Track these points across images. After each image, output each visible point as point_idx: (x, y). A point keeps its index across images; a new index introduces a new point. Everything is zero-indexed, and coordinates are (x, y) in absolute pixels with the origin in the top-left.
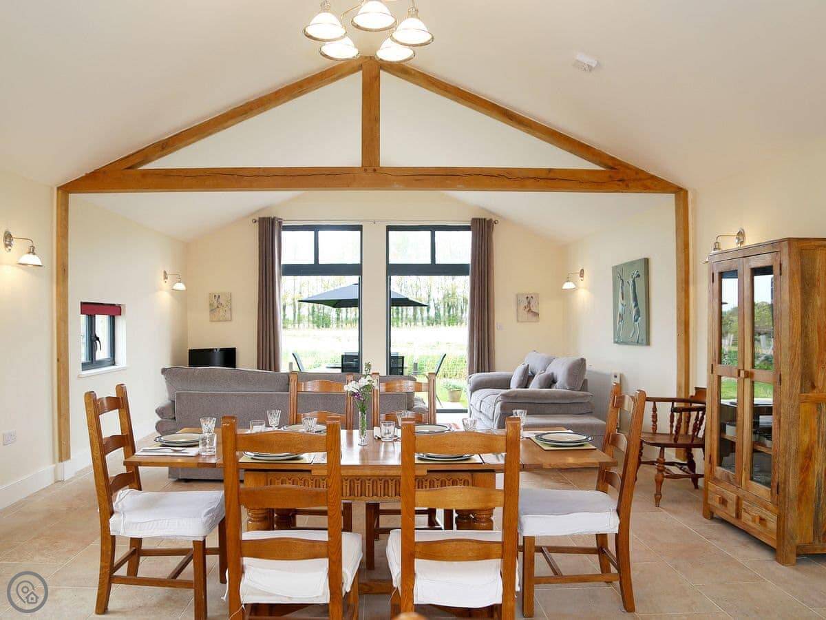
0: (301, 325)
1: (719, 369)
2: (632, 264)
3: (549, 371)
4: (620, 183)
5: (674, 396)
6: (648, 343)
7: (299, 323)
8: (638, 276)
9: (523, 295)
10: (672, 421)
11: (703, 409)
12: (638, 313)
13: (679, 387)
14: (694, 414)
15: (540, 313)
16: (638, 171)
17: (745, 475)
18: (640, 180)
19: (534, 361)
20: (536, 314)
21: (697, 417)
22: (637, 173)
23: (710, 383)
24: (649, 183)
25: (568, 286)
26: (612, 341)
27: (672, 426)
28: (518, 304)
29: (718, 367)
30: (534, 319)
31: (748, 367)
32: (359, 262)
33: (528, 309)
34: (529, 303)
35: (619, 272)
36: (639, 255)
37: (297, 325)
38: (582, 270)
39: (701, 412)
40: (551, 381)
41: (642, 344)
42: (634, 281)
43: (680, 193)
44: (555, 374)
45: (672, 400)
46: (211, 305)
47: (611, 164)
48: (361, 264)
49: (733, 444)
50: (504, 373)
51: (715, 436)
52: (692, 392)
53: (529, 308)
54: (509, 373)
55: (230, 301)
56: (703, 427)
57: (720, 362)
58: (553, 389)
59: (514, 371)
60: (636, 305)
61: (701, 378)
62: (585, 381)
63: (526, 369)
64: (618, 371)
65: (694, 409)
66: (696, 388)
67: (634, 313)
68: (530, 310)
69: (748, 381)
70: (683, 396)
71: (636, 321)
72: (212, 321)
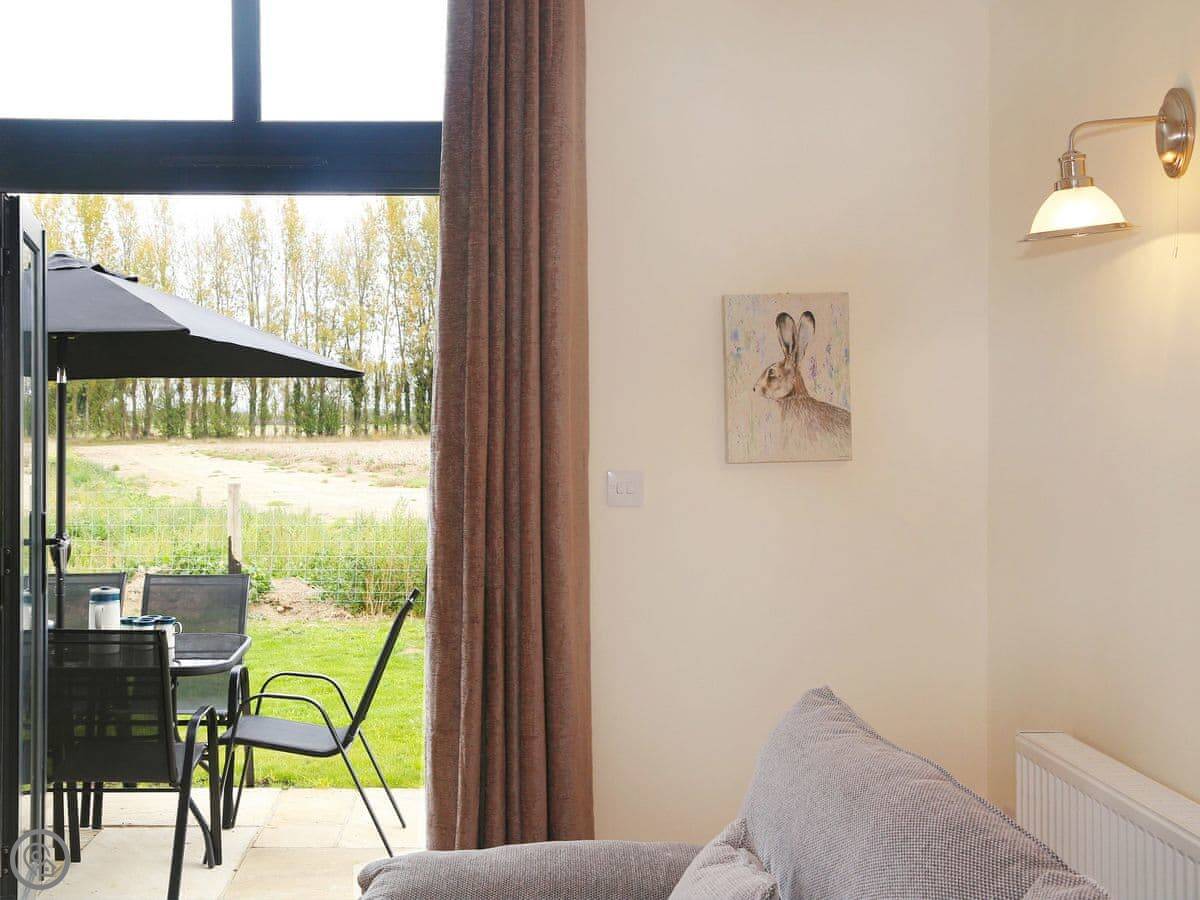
0: (269, 429)
7: (263, 425)
9: (756, 298)
20: (834, 417)
28: (729, 356)
30: (824, 443)
34: (792, 349)
37: (258, 429)
53: (794, 379)
68: (796, 391)
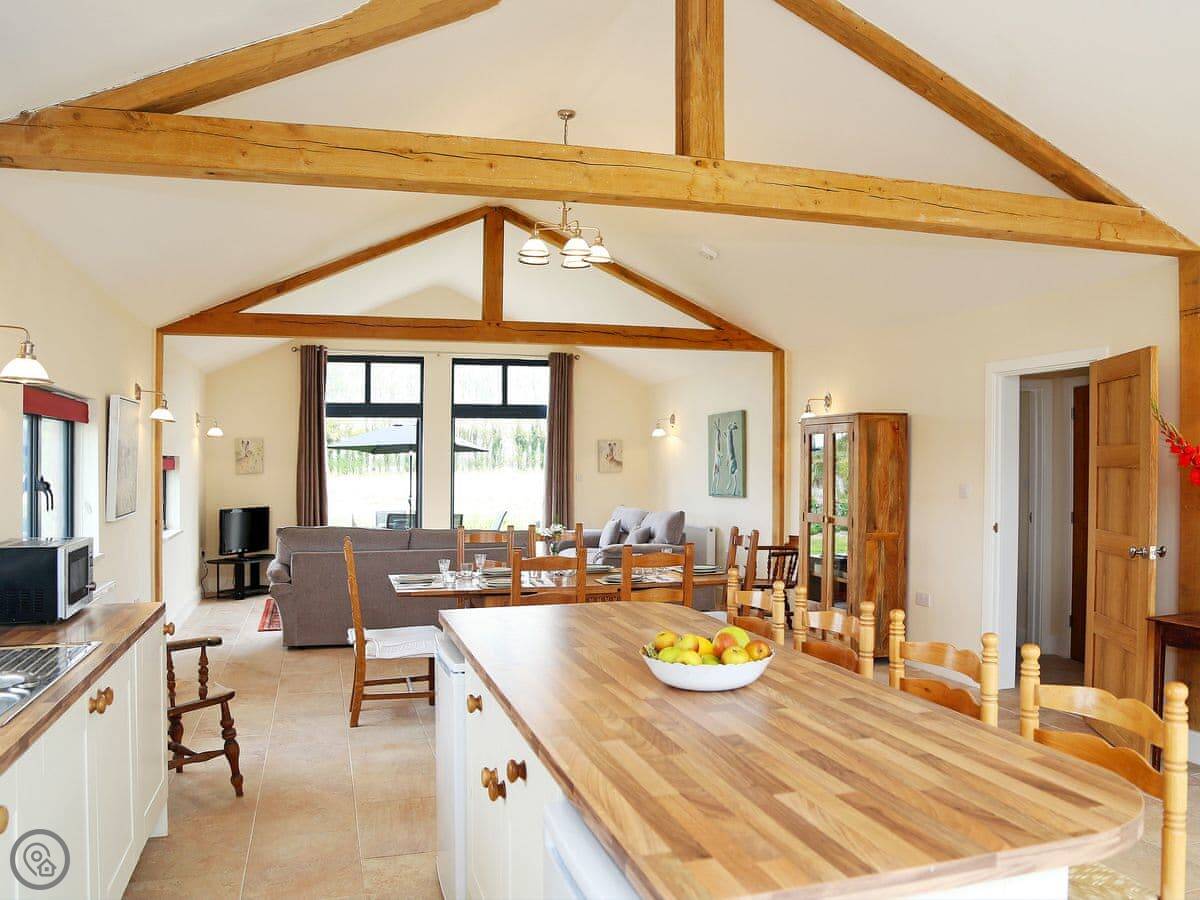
1: (809, 517)
2: (729, 414)
3: (645, 525)
4: (725, 342)
5: (770, 544)
6: (745, 496)
8: (736, 428)
9: (605, 441)
10: (769, 568)
11: (797, 554)
12: (735, 464)
13: (774, 537)
14: (788, 558)
15: (624, 461)
16: (740, 332)
17: (829, 603)
18: (743, 340)
19: (626, 516)
20: (619, 463)
21: (791, 562)
22: (740, 334)
23: (802, 530)
24: (750, 343)
25: (657, 433)
26: (707, 492)
27: (769, 573)
28: (599, 452)
29: (808, 515)
30: (619, 468)
31: (830, 514)
32: (418, 401)
33: (609, 458)
34: (612, 450)
35: (716, 422)
36: (737, 407)
38: (673, 415)
39: (794, 557)
40: (648, 536)
41: (739, 496)
42: (731, 432)
43: (778, 353)
44: (652, 530)
45: (769, 548)
46: (237, 454)
47: (718, 325)
48: (422, 404)
49: (820, 579)
50: (591, 531)
51: (806, 575)
52: (786, 540)
53: (612, 456)
54: (599, 531)
55: (261, 449)
56: (796, 571)
57: (810, 511)
58: (651, 544)
59: (603, 528)
60: (733, 457)
61: (794, 528)
62: (684, 535)
63: (618, 525)
64: (714, 525)
65: (788, 554)
66: (790, 537)
67: (731, 462)
68: (613, 458)
69: (830, 525)
70: (778, 544)
71: (733, 473)
72: (238, 474)
